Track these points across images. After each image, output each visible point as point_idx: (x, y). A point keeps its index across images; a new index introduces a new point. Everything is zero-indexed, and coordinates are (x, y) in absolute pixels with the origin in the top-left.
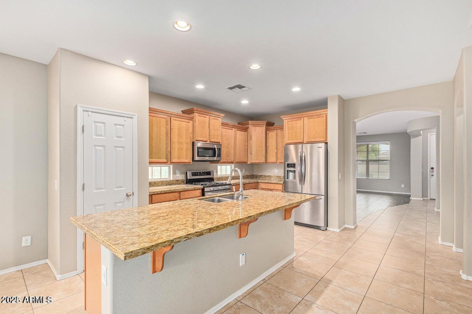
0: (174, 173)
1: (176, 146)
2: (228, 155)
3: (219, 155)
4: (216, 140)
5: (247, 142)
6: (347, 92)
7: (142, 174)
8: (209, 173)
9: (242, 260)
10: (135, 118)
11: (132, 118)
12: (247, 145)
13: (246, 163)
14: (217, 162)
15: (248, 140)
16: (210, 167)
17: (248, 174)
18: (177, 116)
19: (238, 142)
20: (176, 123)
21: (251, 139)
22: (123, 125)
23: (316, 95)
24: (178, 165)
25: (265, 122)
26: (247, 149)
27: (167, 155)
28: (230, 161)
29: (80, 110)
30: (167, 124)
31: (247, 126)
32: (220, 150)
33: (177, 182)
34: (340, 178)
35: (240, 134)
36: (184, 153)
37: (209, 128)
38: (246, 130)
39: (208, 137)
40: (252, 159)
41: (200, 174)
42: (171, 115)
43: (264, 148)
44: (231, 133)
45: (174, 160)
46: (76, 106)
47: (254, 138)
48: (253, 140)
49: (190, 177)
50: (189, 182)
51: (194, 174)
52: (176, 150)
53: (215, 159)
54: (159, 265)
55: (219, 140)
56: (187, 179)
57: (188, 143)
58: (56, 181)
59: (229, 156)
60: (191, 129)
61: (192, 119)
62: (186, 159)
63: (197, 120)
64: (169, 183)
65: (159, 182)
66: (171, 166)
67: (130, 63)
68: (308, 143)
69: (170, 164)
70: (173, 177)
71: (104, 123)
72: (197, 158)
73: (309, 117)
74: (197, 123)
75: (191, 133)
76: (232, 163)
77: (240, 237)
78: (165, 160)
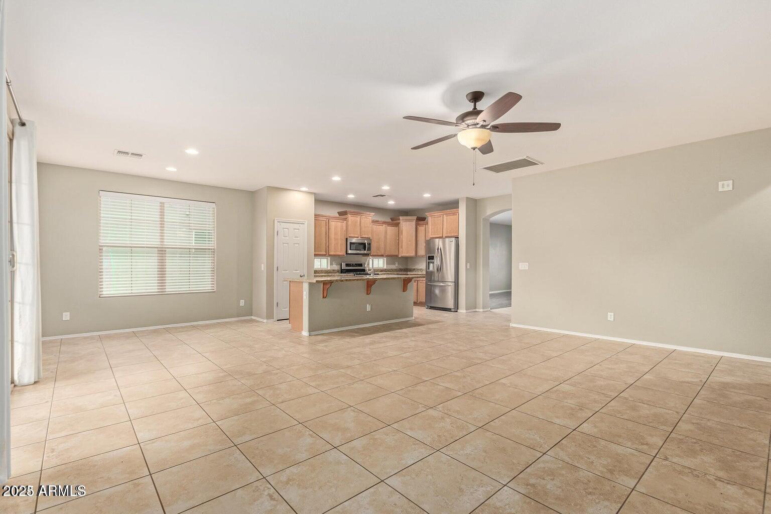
0: (331, 264)
1: (333, 242)
2: (378, 248)
3: (369, 249)
4: (366, 236)
5: (399, 237)
6: (475, 194)
7: (310, 264)
8: (361, 265)
9: (368, 308)
10: (306, 224)
11: (304, 224)
12: (398, 239)
13: (397, 256)
14: (367, 255)
15: (399, 233)
16: (361, 259)
17: (401, 267)
18: (335, 218)
19: (388, 237)
20: (333, 224)
21: (402, 234)
22: (299, 229)
23: (447, 196)
24: (334, 257)
25: (415, 218)
26: (398, 242)
27: (326, 249)
28: (380, 254)
29: (276, 221)
30: (326, 225)
31: (398, 221)
32: (369, 244)
33: (334, 271)
34: (468, 267)
35: (391, 230)
36: (340, 247)
37: (360, 225)
38: (397, 225)
39: (359, 233)
40: (404, 253)
41: (353, 265)
42: (329, 219)
43: (414, 242)
44: (382, 228)
45: (332, 253)
46: (274, 220)
47: (404, 233)
48: (403, 234)
49: (344, 267)
50: (342, 271)
51: (347, 265)
52: (333, 245)
53: (365, 252)
54: (325, 295)
55: (370, 236)
56: (342, 270)
57: (342, 239)
58: (262, 265)
59: (379, 250)
60: (344, 228)
61: (346, 219)
62: (340, 252)
63: (350, 219)
64: (327, 272)
65: (320, 271)
66: (329, 258)
67: (304, 189)
68: (446, 237)
69: (328, 257)
70: (330, 267)
71: (288, 229)
72: (350, 252)
73: (447, 215)
74: (350, 223)
75: (345, 231)
76: (382, 256)
77: (367, 294)
78: (324, 253)
